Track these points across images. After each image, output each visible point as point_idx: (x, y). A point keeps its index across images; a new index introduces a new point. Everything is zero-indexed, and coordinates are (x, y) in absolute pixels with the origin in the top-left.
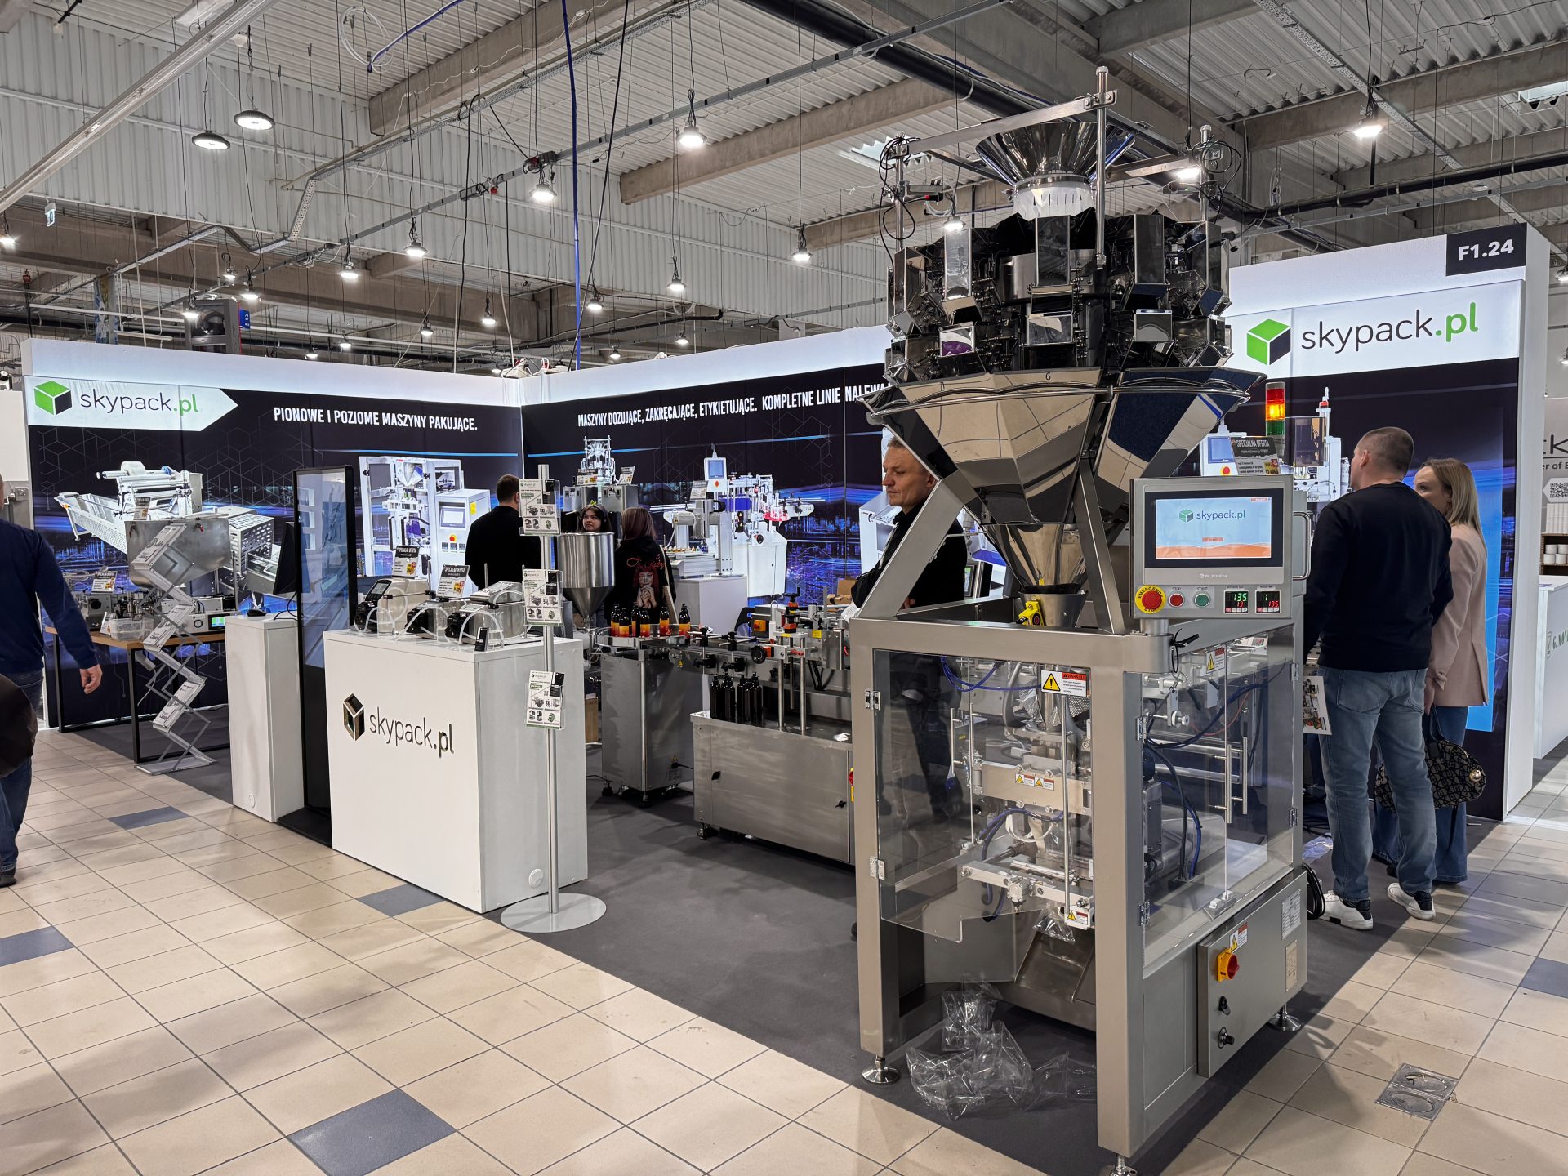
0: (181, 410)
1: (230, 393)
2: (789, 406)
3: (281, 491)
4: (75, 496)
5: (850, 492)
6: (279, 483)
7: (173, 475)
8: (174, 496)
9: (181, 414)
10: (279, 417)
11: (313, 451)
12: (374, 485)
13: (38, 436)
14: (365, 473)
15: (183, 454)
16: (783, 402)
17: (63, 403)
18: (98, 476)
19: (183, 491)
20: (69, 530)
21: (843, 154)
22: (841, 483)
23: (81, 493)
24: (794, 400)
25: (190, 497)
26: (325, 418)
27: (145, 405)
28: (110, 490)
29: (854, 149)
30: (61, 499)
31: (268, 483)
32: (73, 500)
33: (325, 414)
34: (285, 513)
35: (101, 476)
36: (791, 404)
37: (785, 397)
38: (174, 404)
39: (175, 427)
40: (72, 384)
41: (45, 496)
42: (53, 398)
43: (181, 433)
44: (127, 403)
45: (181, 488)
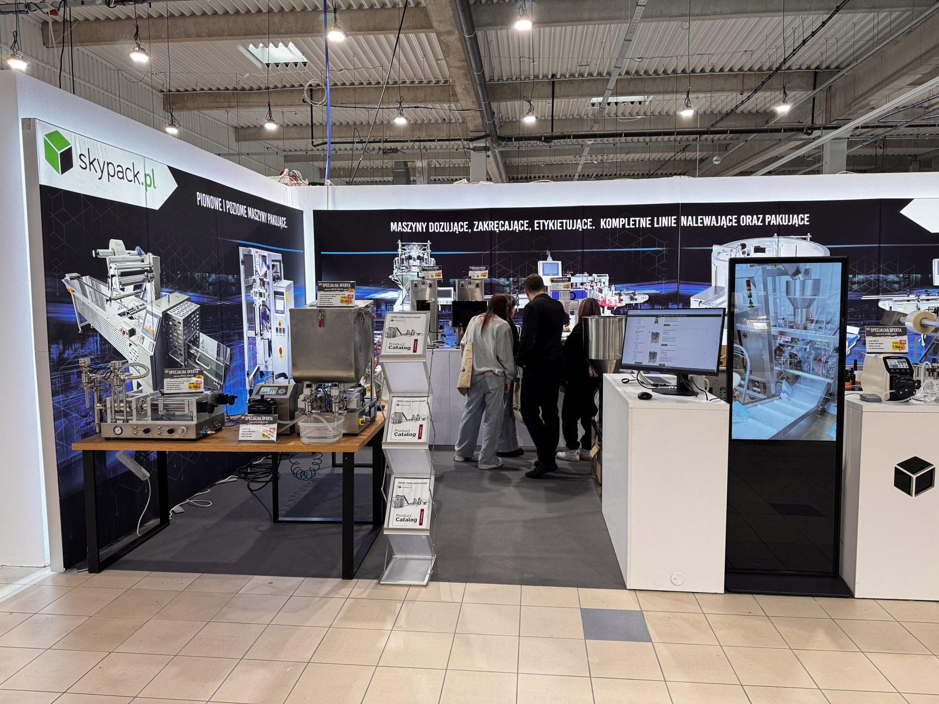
0: (146, 184)
1: (174, 172)
2: (627, 227)
3: (203, 278)
4: (78, 278)
5: (682, 286)
6: (202, 270)
7: (142, 257)
8: (144, 281)
9: (146, 190)
10: (200, 202)
11: (218, 240)
12: (246, 275)
13: (47, 198)
14: (242, 262)
15: (147, 234)
16: (621, 223)
17: (67, 161)
18: (92, 254)
19: (149, 275)
22: (676, 280)
23: (83, 274)
24: (632, 223)
25: (153, 282)
26: (222, 207)
27: (121, 173)
32: (76, 282)
33: (222, 203)
34: (205, 300)
35: (96, 255)
36: (629, 224)
37: (624, 221)
39: (143, 203)
42: (59, 153)
43: (146, 210)
44: (111, 170)
45: (148, 271)
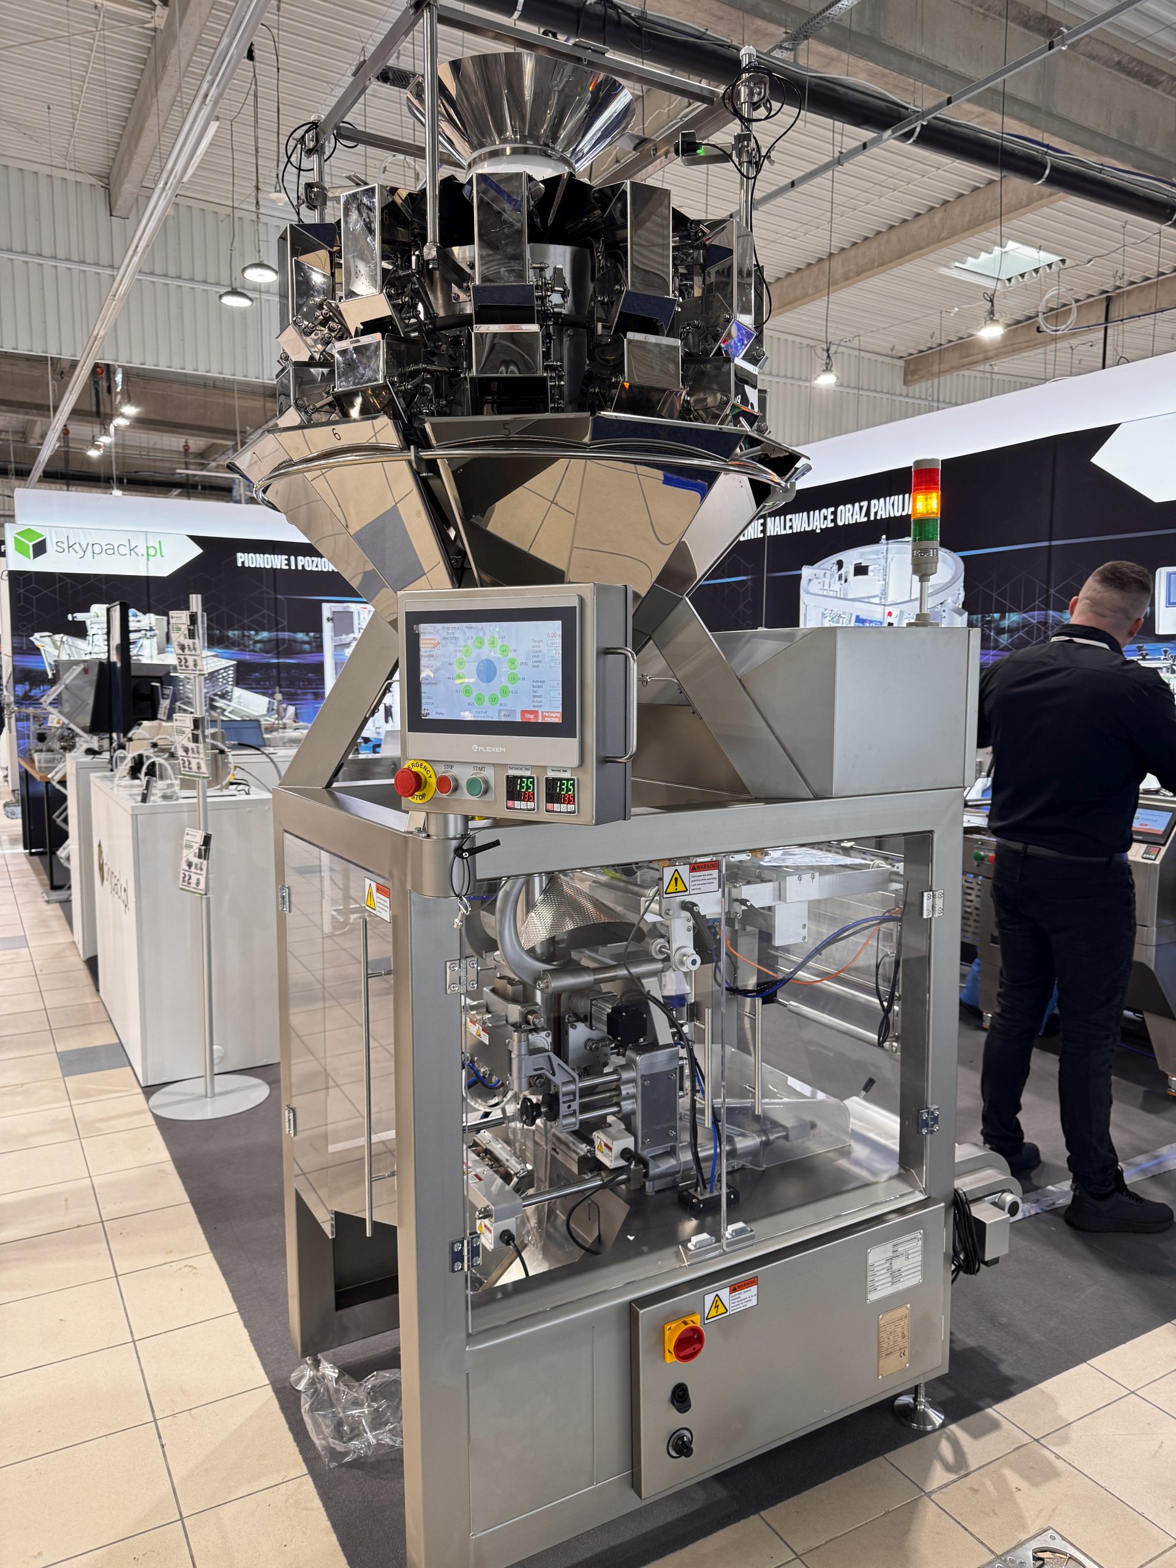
0: (148, 555)
1: (197, 540)
3: (244, 636)
4: (49, 636)
6: (242, 628)
7: (139, 618)
8: (140, 638)
9: (148, 560)
10: (243, 563)
11: (276, 598)
12: (337, 632)
13: (17, 579)
14: (328, 619)
15: (148, 597)
17: (40, 549)
18: (70, 617)
19: (149, 633)
20: (43, 669)
21: (944, 271)
23: (54, 634)
25: (155, 639)
26: (289, 564)
27: (113, 550)
28: (80, 631)
29: (957, 264)
30: (36, 639)
31: (231, 627)
32: (47, 640)
33: (289, 560)
34: (247, 657)
35: (73, 618)
38: (142, 550)
39: (142, 572)
40: (48, 531)
41: (22, 636)
42: (31, 544)
43: (148, 579)
44: (97, 549)
45: (146, 630)
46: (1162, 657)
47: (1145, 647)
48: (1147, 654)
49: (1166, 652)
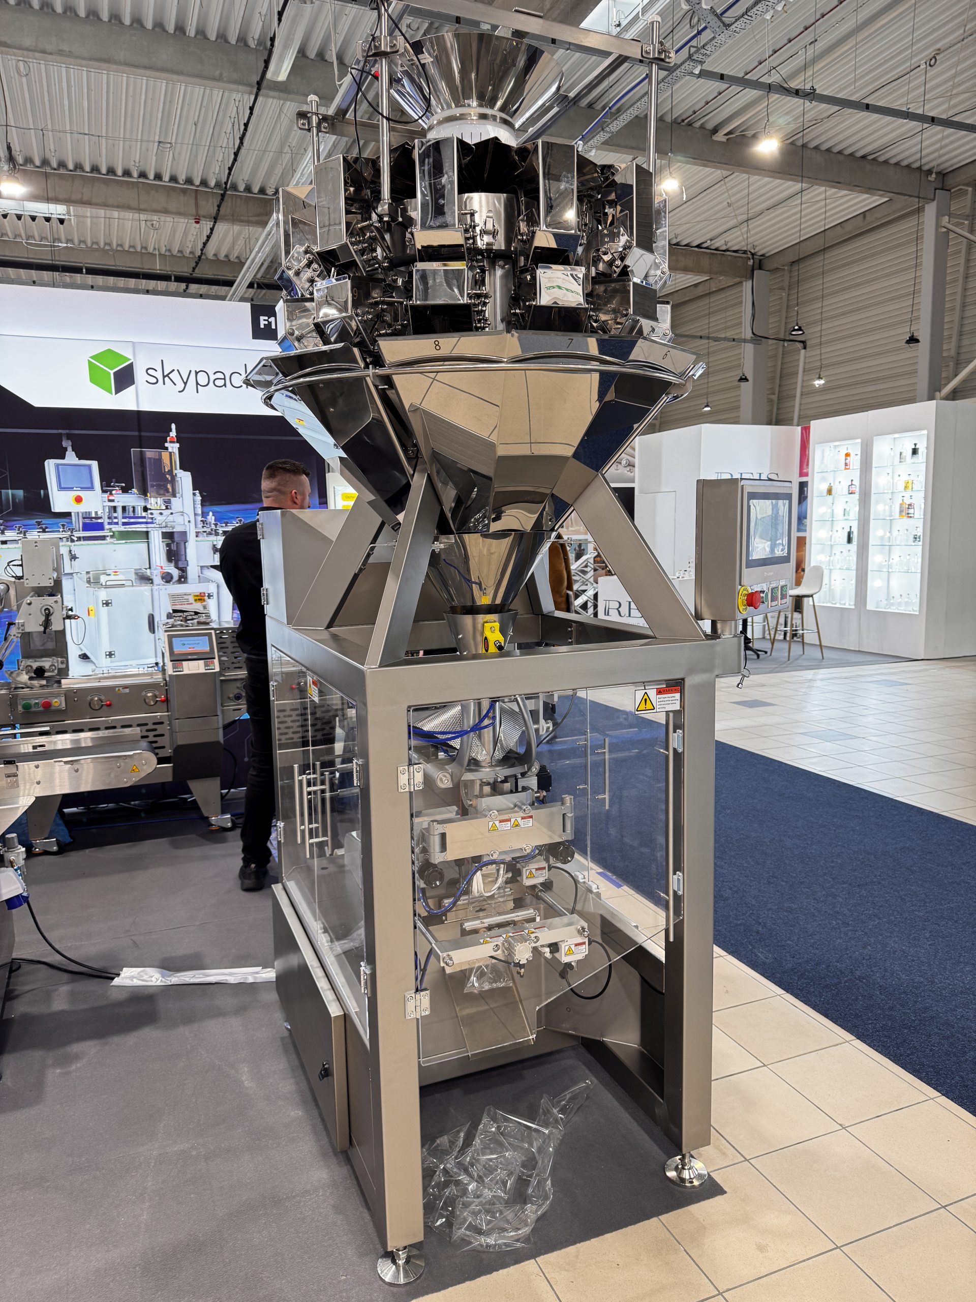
46: (61, 530)
47: (43, 522)
48: (46, 528)
49: (63, 526)
